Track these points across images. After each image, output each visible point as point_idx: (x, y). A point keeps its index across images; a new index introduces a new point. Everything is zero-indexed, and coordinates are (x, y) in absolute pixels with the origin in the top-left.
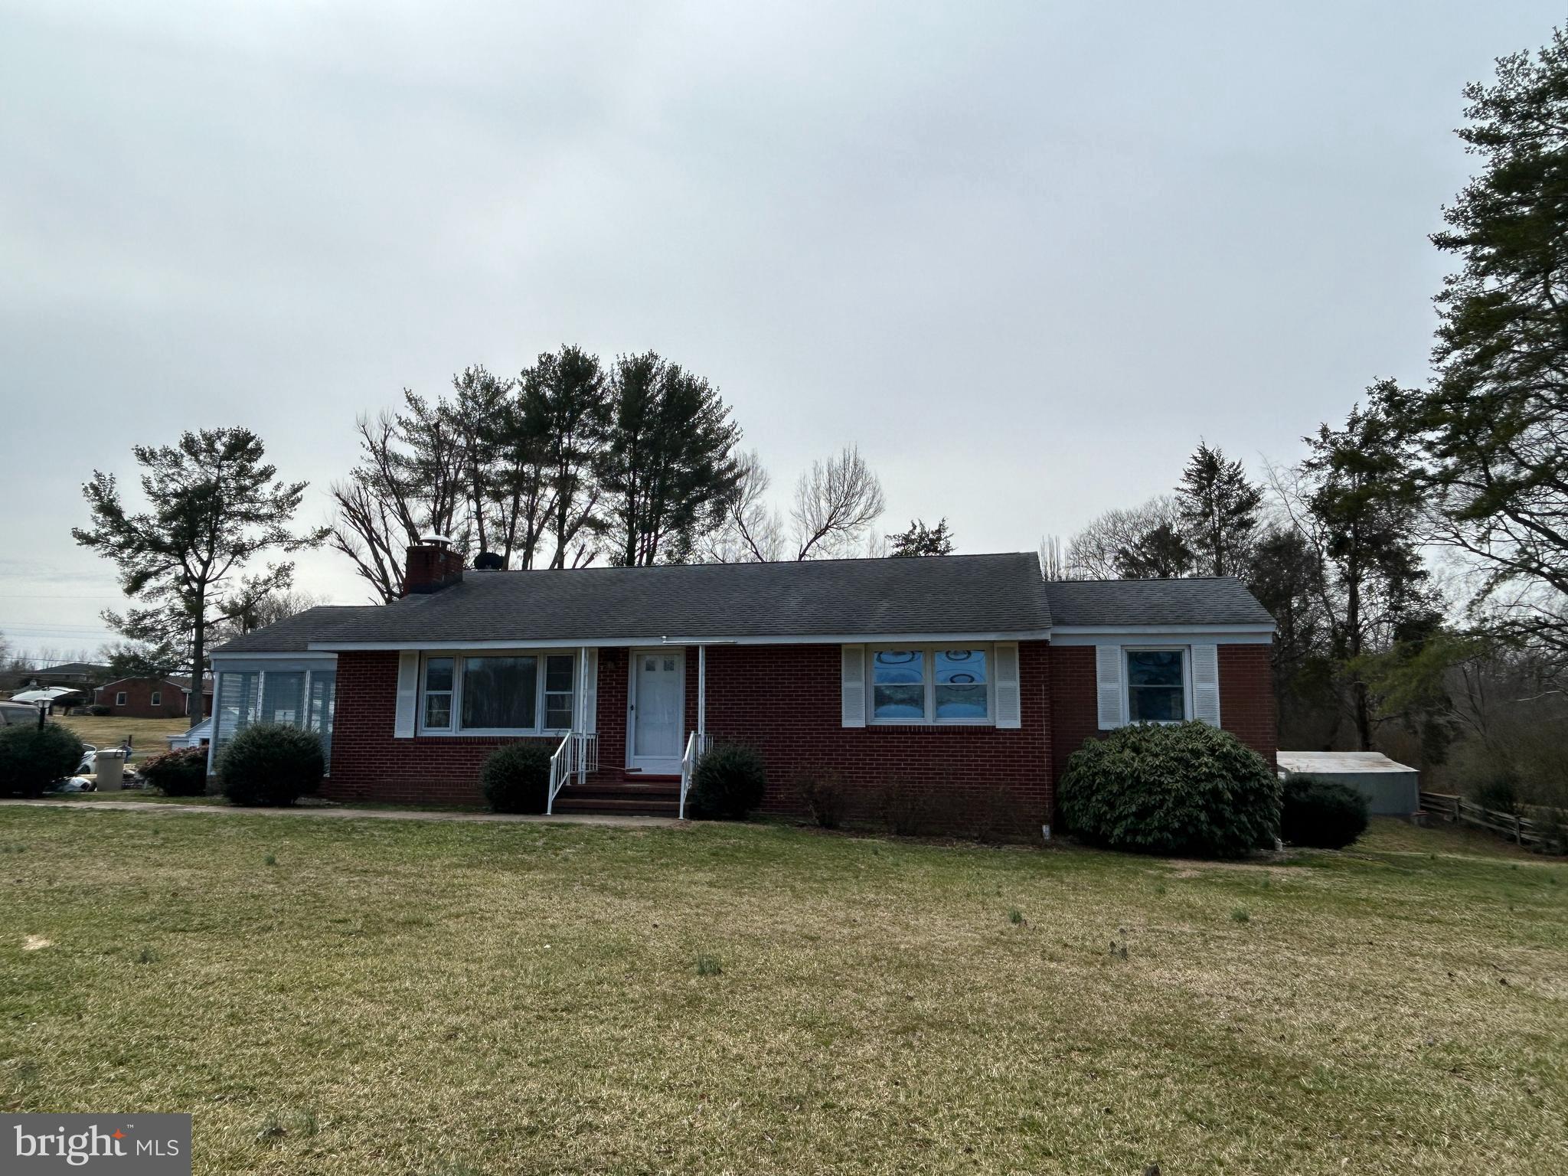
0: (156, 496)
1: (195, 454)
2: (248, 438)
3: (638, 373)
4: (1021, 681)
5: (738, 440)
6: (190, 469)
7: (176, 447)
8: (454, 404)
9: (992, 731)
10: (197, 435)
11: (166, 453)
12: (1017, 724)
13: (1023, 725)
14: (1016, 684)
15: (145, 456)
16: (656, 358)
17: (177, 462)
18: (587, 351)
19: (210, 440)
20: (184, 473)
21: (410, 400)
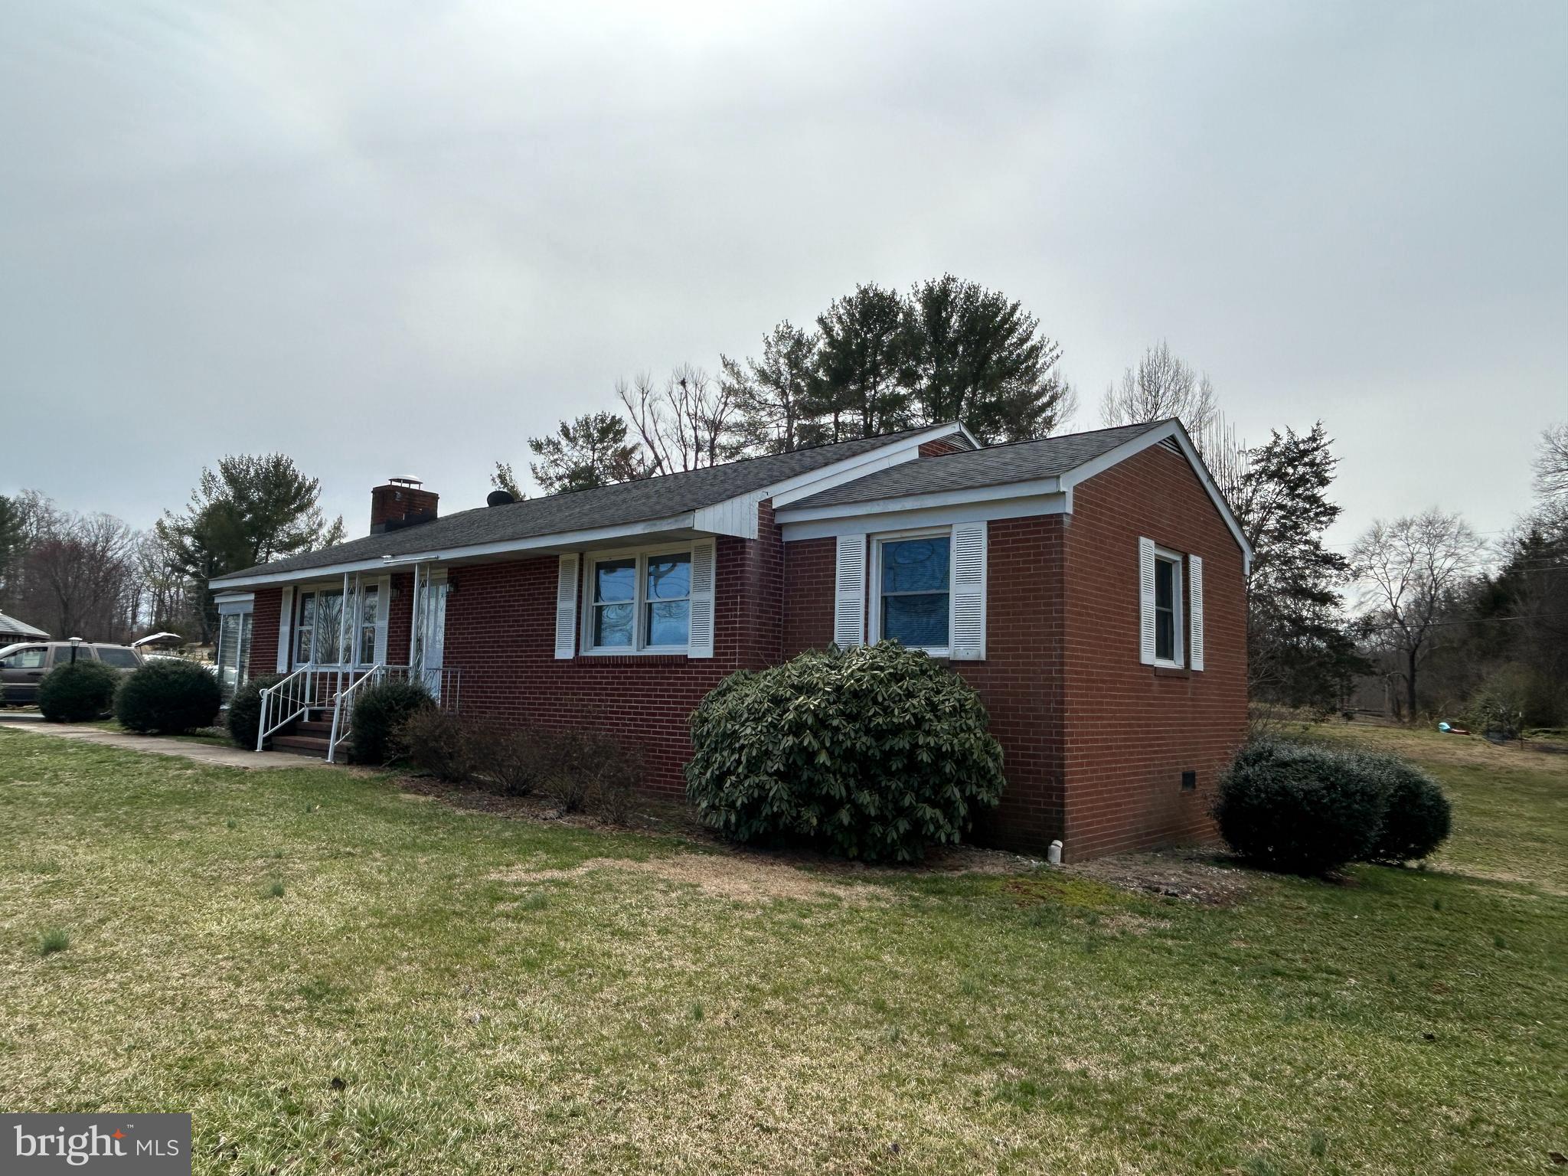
0: (543, 480)
1: (573, 440)
2: (615, 421)
3: (937, 300)
4: (718, 592)
5: (1058, 357)
6: (569, 454)
7: (555, 437)
8: (761, 361)
9: (683, 661)
10: (571, 424)
11: (549, 442)
12: (707, 652)
13: (715, 654)
14: (710, 596)
15: (538, 447)
16: (954, 280)
17: (557, 447)
18: (885, 288)
19: (585, 424)
20: (566, 458)
21: (726, 366)
